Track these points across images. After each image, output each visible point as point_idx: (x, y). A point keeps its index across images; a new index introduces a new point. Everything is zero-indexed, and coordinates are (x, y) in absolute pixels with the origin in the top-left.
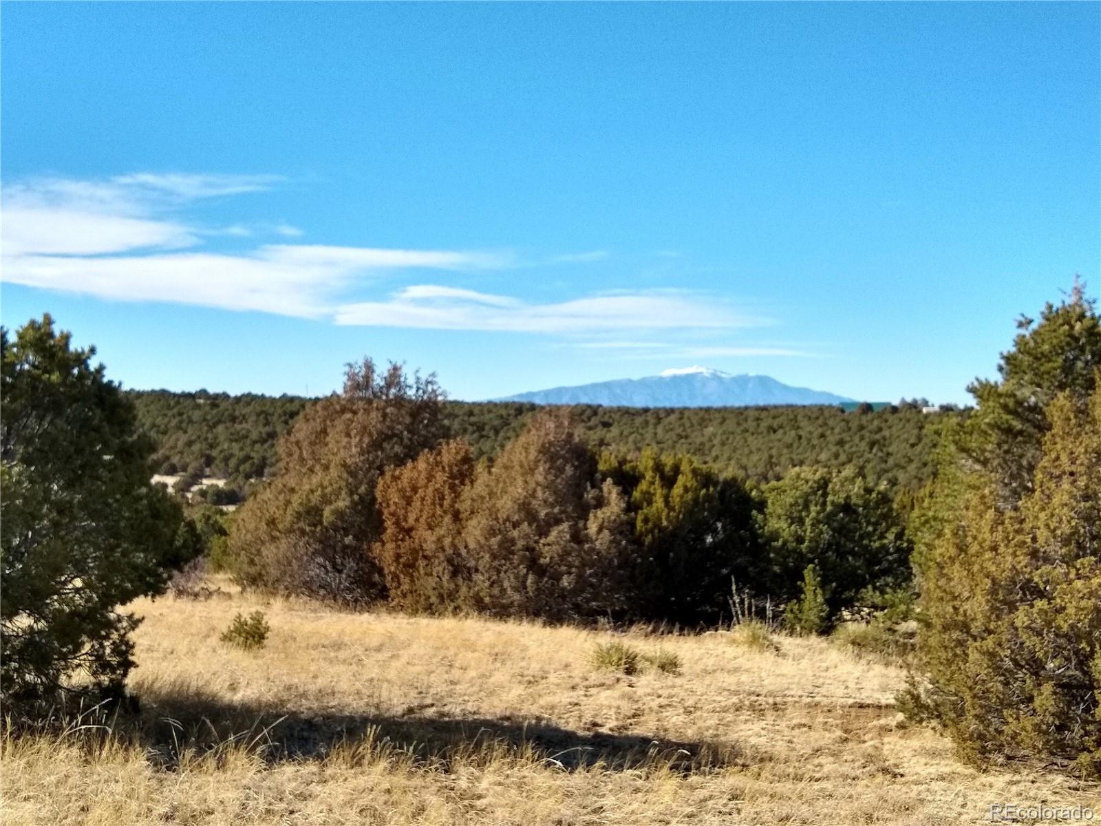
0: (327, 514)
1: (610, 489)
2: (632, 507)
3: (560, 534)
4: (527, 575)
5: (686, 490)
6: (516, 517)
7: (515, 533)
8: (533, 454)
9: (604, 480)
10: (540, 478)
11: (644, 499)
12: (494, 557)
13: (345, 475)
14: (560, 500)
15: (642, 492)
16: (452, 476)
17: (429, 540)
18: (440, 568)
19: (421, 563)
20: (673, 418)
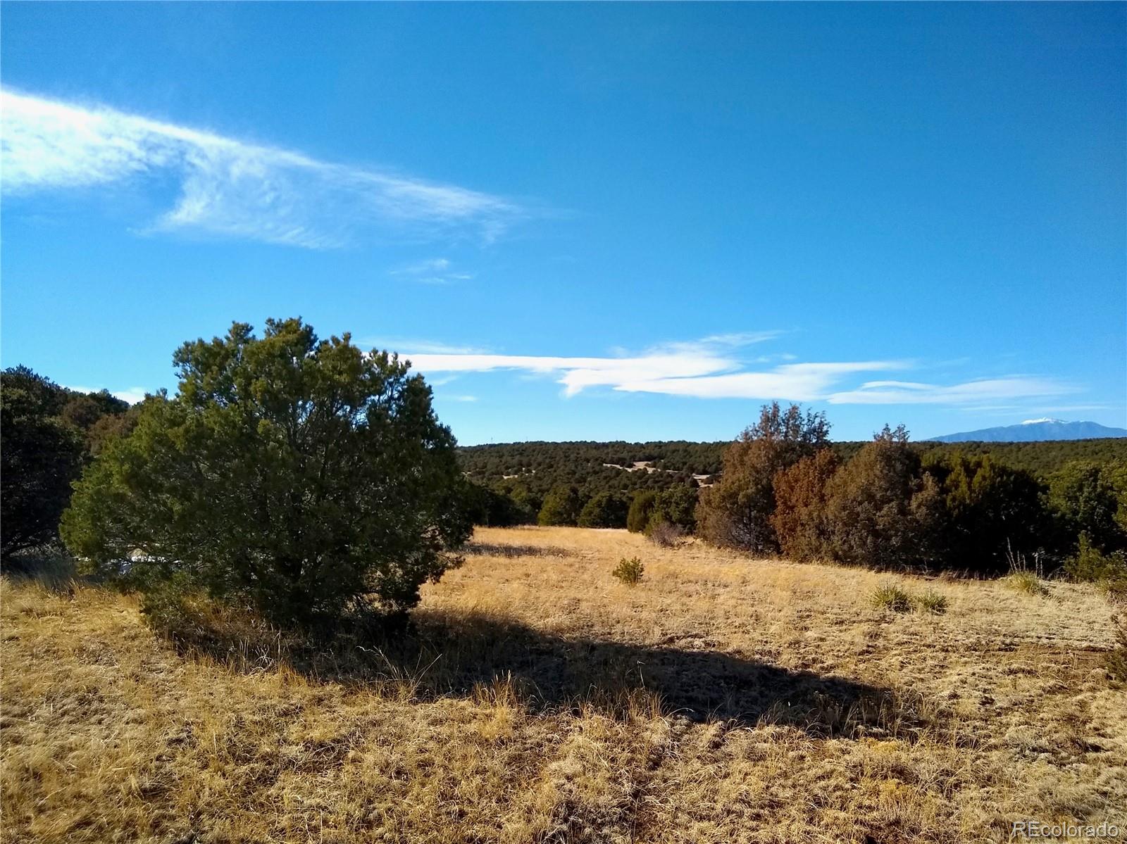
0: (741, 498)
1: (928, 479)
2: (944, 491)
3: (891, 508)
4: (867, 537)
5: (984, 478)
6: (860, 499)
7: (859, 509)
8: (873, 457)
9: (924, 472)
10: (878, 473)
11: (953, 485)
12: (845, 524)
13: (754, 473)
14: (892, 486)
15: (952, 481)
16: (822, 473)
17: (803, 512)
18: (811, 532)
19: (799, 528)
20: (1028, 447)
